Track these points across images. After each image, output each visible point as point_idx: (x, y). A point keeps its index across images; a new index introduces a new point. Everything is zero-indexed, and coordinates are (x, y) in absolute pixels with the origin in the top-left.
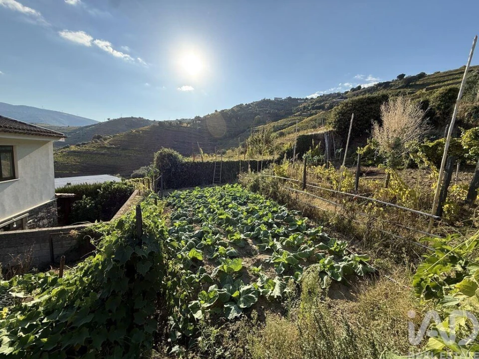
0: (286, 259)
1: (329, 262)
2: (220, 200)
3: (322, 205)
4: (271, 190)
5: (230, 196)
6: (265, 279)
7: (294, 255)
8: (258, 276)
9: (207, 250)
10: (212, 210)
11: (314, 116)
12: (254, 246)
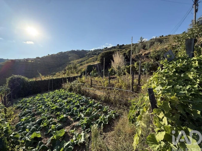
0: (86, 121)
1: (103, 117)
2: (52, 99)
3: (99, 93)
4: (78, 90)
5: (58, 96)
6: (77, 135)
7: (90, 118)
8: (73, 134)
9: (45, 129)
10: (47, 105)
11: (93, 57)
12: (71, 119)
